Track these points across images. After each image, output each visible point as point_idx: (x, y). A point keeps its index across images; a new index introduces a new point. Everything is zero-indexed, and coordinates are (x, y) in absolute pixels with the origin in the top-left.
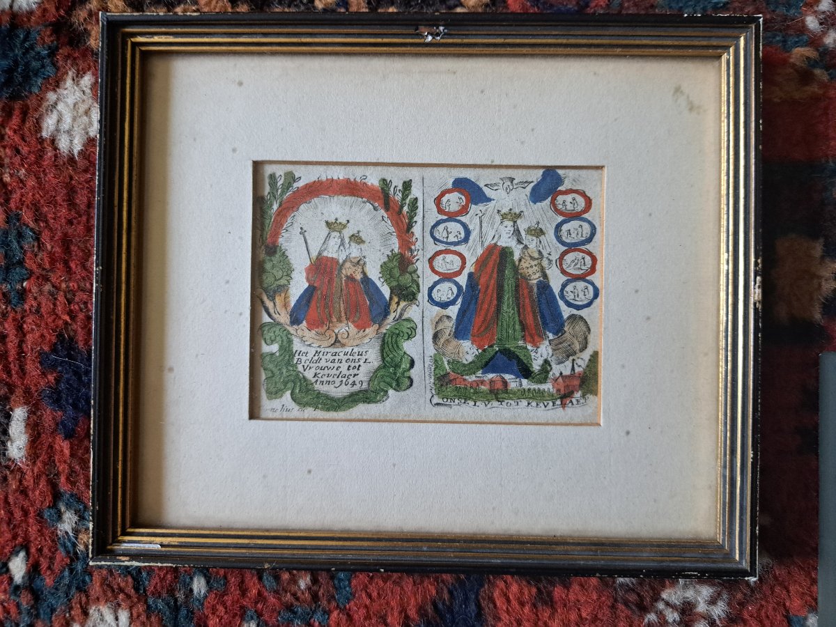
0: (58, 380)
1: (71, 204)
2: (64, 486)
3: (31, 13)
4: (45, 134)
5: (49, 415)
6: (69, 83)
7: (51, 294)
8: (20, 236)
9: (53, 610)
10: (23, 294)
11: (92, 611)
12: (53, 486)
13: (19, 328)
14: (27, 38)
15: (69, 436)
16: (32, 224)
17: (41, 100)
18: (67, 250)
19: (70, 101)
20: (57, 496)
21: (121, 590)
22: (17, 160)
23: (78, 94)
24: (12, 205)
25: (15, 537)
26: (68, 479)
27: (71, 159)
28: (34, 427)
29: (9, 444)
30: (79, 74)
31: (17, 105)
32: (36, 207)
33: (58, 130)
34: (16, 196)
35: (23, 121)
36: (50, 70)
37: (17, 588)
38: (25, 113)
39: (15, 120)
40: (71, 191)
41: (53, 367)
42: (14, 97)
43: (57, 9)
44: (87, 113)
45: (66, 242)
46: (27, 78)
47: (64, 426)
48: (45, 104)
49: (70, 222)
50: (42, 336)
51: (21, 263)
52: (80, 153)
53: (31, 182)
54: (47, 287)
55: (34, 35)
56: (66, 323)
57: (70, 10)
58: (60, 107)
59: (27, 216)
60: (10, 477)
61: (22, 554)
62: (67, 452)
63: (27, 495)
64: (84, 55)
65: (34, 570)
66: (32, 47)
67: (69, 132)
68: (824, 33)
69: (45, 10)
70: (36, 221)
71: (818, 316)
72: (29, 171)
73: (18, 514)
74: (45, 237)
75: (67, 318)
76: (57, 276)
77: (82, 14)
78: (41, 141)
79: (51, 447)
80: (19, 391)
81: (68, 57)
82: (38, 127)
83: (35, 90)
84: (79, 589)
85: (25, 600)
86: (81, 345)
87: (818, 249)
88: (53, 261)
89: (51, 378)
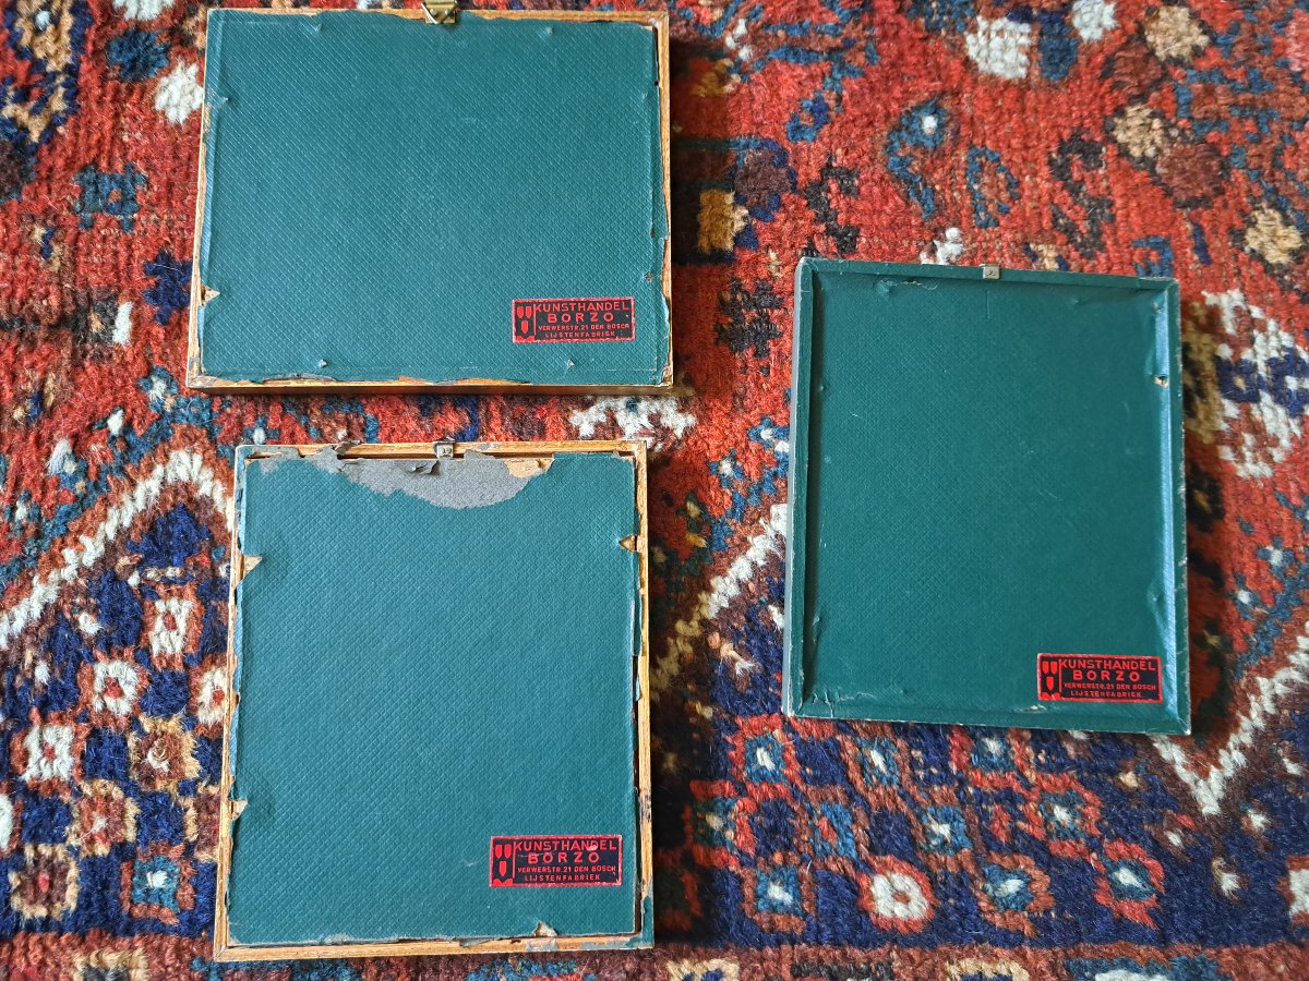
0: (157, 284)
1: (176, 157)
2: (157, 363)
3: (150, 22)
4: (158, 107)
5: (148, 310)
6: (178, 70)
7: (156, 221)
8: (134, 180)
9: (141, 456)
10: (133, 223)
11: (173, 455)
12: (149, 364)
13: (129, 247)
14: (147, 39)
15: (165, 323)
16: (144, 172)
17: (156, 83)
18: (170, 191)
19: (180, 83)
20: (150, 371)
21: (197, 438)
22: (134, 126)
23: (185, 80)
24: (129, 158)
25: (115, 399)
26: (160, 357)
27: (178, 126)
28: (136, 318)
29: (114, 332)
30: (187, 65)
31: (137, 86)
32: (147, 159)
33: (168, 105)
34: (131, 152)
35: (142, 97)
36: (164, 62)
37: (114, 438)
38: (143, 92)
39: (135, 97)
40: (176, 148)
41: (155, 273)
42: (135, 80)
43: (173, 19)
44: (191, 92)
45: (170, 185)
46: (146, 66)
47: (160, 316)
48: (159, 85)
49: (174, 171)
50: (147, 251)
51: (133, 199)
52: (186, 121)
53: (147, 141)
54: (153, 217)
55: (152, 36)
56: (167, 243)
57: (181, 22)
58: (171, 88)
59: (139, 165)
60: (114, 355)
61: (120, 412)
62: (162, 336)
63: (126, 369)
64: (191, 52)
65: (128, 427)
66: (151, 46)
67: (177, 106)
68: (738, 49)
69: (163, 20)
70: (147, 169)
71: (729, 245)
72: (143, 133)
73: (119, 382)
74: (153, 181)
75: (168, 239)
76: (162, 210)
77: (190, 24)
78: (155, 112)
79: (149, 333)
80: (125, 291)
81: (178, 53)
82: (153, 104)
83: (152, 76)
84: (163, 440)
85: (120, 445)
86: (177, 259)
87: (730, 198)
88: (159, 199)
89: (152, 282)
